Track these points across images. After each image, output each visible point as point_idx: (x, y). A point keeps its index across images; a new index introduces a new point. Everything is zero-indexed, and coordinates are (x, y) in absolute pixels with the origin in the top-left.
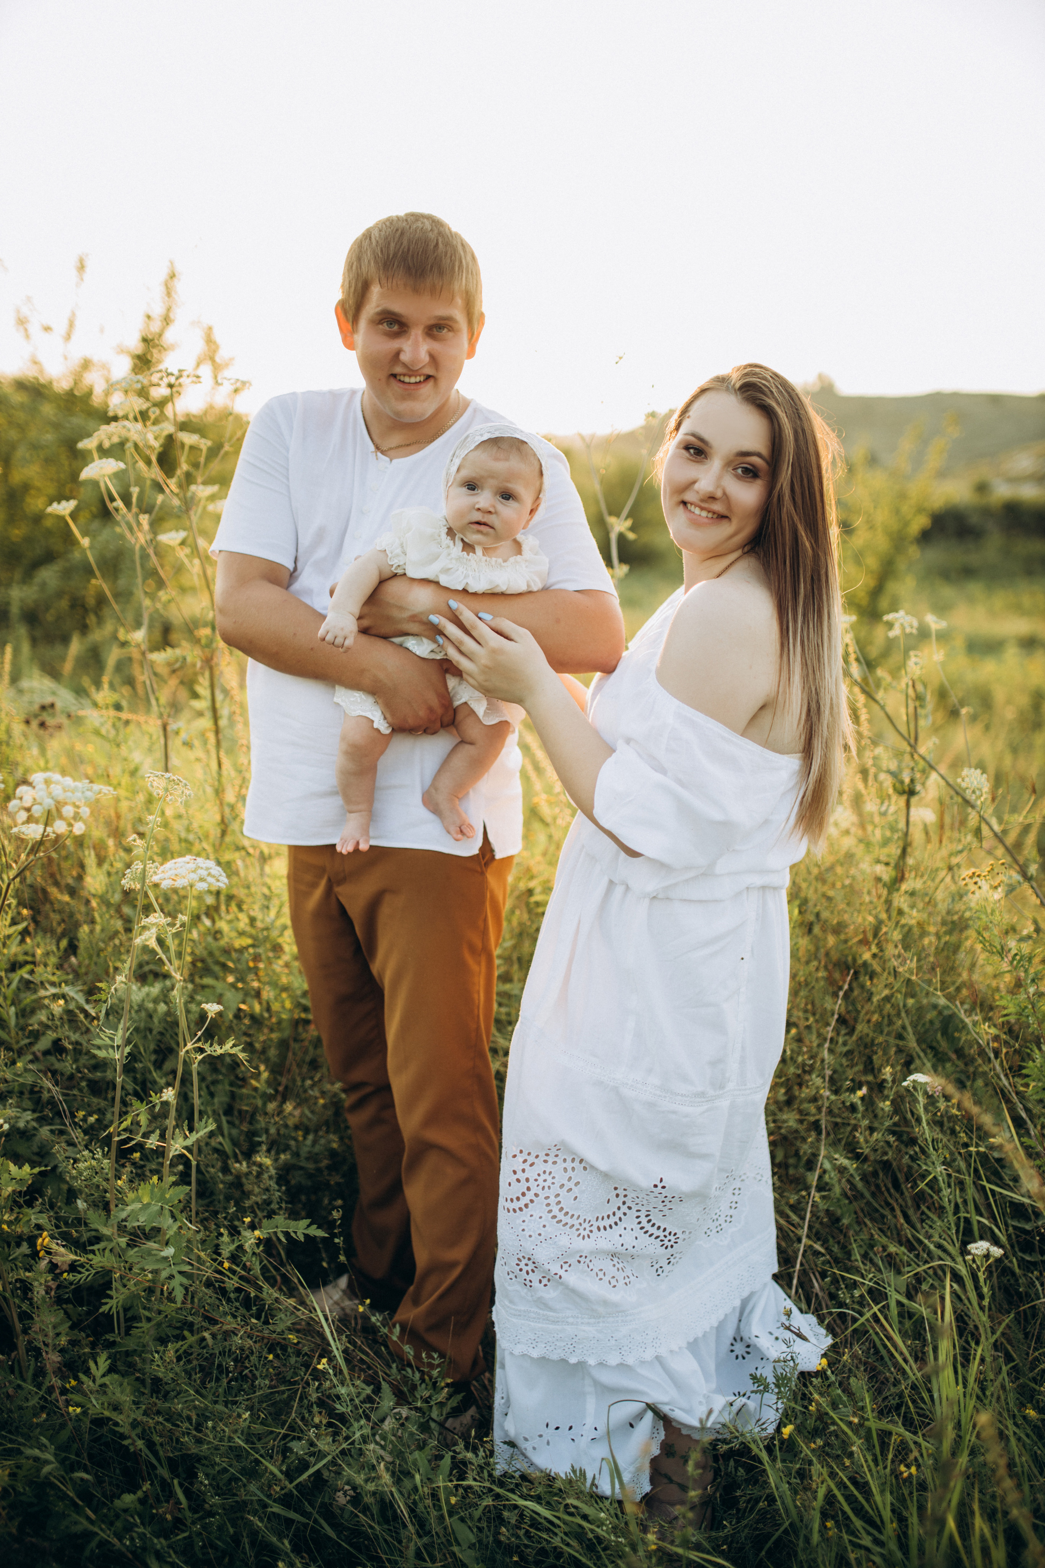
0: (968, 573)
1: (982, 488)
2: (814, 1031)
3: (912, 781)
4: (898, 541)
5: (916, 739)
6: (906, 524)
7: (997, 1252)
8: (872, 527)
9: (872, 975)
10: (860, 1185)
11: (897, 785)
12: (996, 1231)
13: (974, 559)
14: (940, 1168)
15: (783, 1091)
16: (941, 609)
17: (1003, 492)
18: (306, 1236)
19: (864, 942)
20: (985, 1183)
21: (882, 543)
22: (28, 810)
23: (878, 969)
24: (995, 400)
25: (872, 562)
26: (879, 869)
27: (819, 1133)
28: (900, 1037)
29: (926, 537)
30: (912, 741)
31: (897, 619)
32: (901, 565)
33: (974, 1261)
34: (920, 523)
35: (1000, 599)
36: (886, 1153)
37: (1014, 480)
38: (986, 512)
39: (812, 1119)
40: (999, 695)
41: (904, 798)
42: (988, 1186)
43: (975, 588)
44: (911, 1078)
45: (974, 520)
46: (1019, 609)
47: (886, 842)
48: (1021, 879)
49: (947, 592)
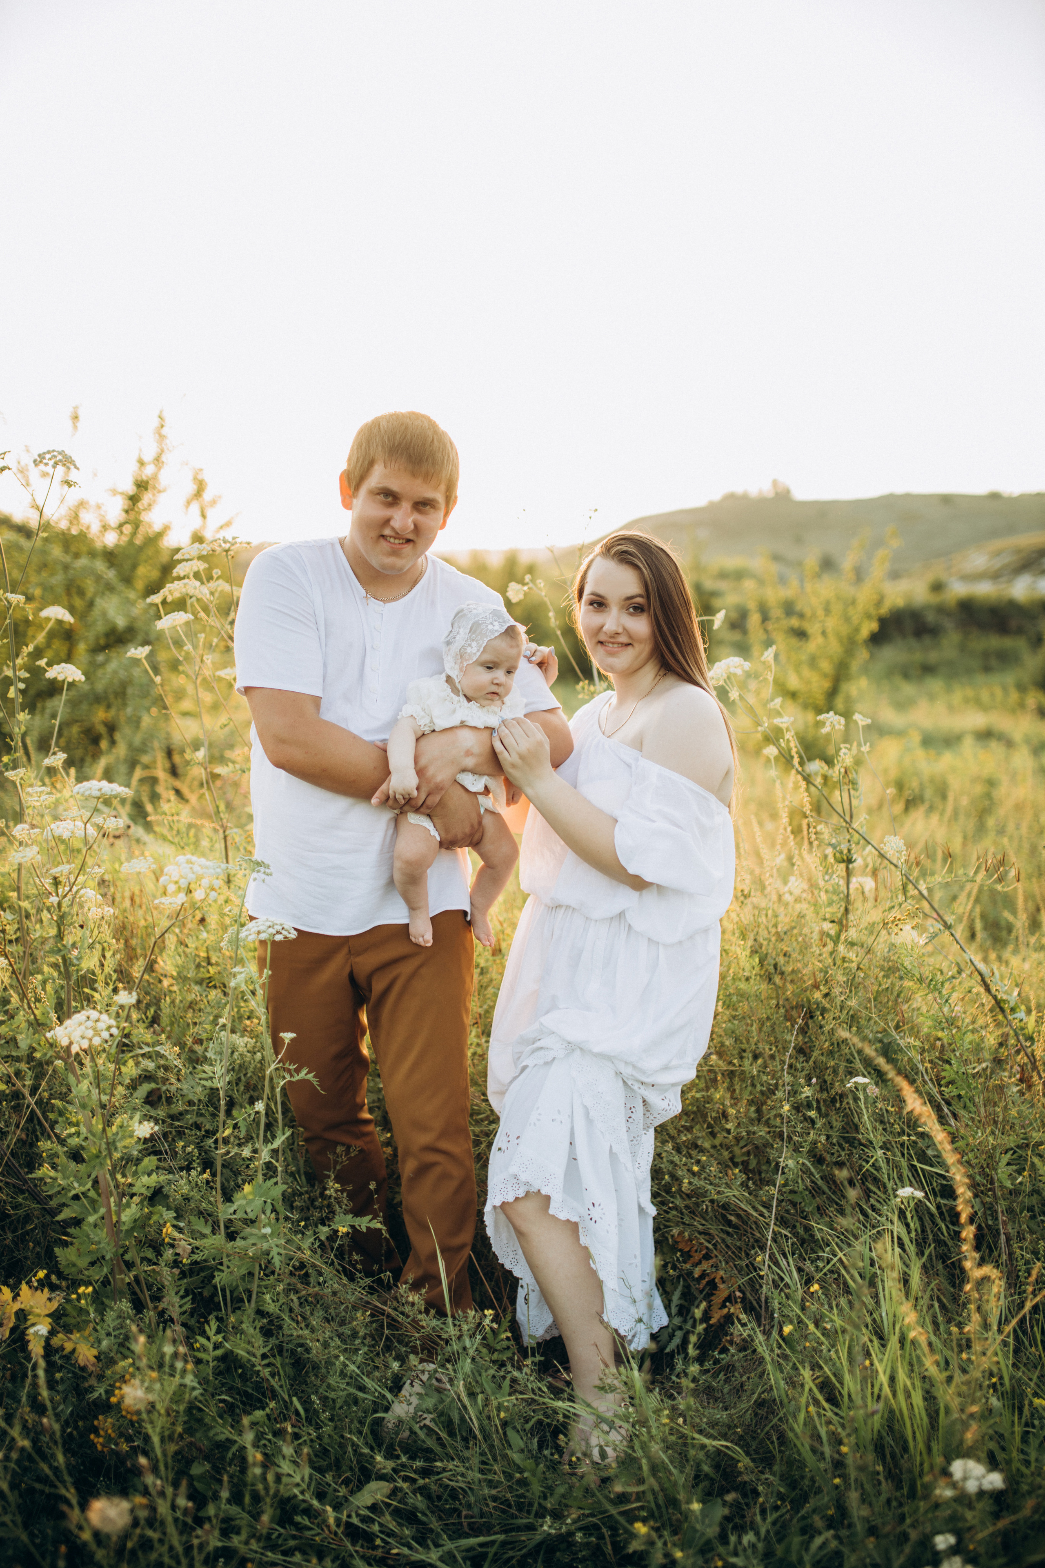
0: (928, 669)
1: (937, 587)
2: (777, 1059)
3: (849, 851)
4: (850, 645)
5: (851, 817)
6: (857, 630)
7: (919, 1194)
8: (824, 633)
9: (824, 1011)
10: (820, 1182)
11: (838, 855)
12: (928, 1204)
13: (933, 657)
14: (880, 1152)
15: (753, 1109)
16: (901, 706)
17: (958, 590)
18: (368, 1228)
19: (816, 986)
20: (915, 1163)
21: (835, 648)
22: (176, 882)
23: (827, 1006)
24: (946, 500)
25: (826, 666)
26: (827, 926)
27: (782, 1140)
28: (849, 1061)
29: (877, 639)
30: (848, 819)
31: (828, 718)
32: (855, 666)
33: (902, 1203)
34: (869, 627)
35: (958, 695)
36: (840, 1156)
37: (968, 578)
38: (941, 610)
39: (778, 1130)
40: (955, 784)
41: (843, 866)
42: (918, 1165)
43: (935, 684)
44: (853, 1080)
45: (930, 618)
46: (978, 704)
47: (830, 903)
48: (942, 928)
49: (908, 689)
